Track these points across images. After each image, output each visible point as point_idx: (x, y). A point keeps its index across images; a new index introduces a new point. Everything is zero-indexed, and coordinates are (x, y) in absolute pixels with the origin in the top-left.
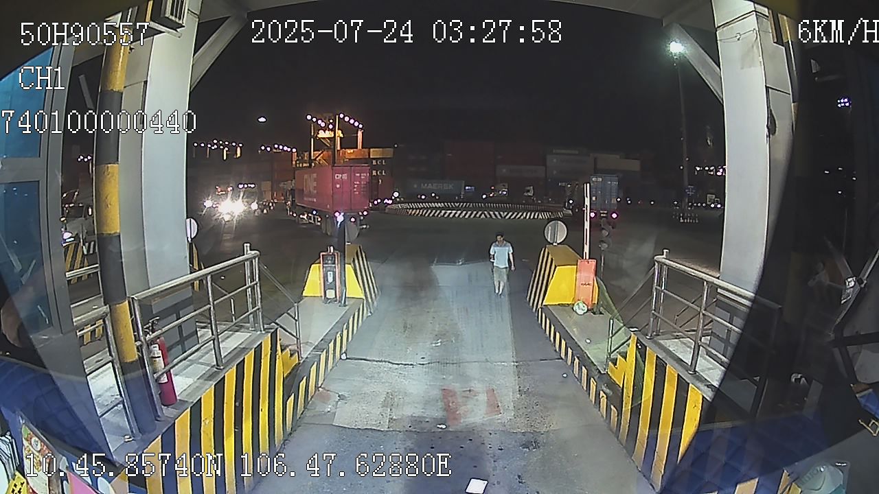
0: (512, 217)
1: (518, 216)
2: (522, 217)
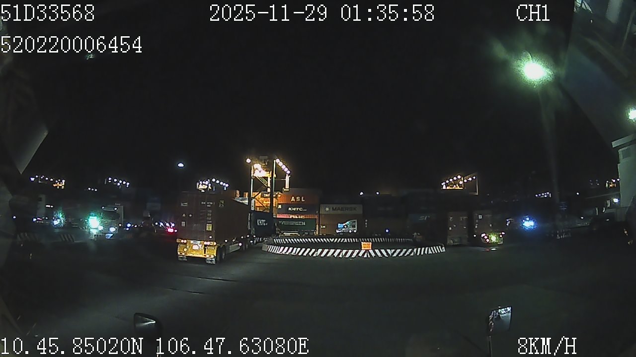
0: (401, 254)
1: (408, 253)
2: (412, 254)
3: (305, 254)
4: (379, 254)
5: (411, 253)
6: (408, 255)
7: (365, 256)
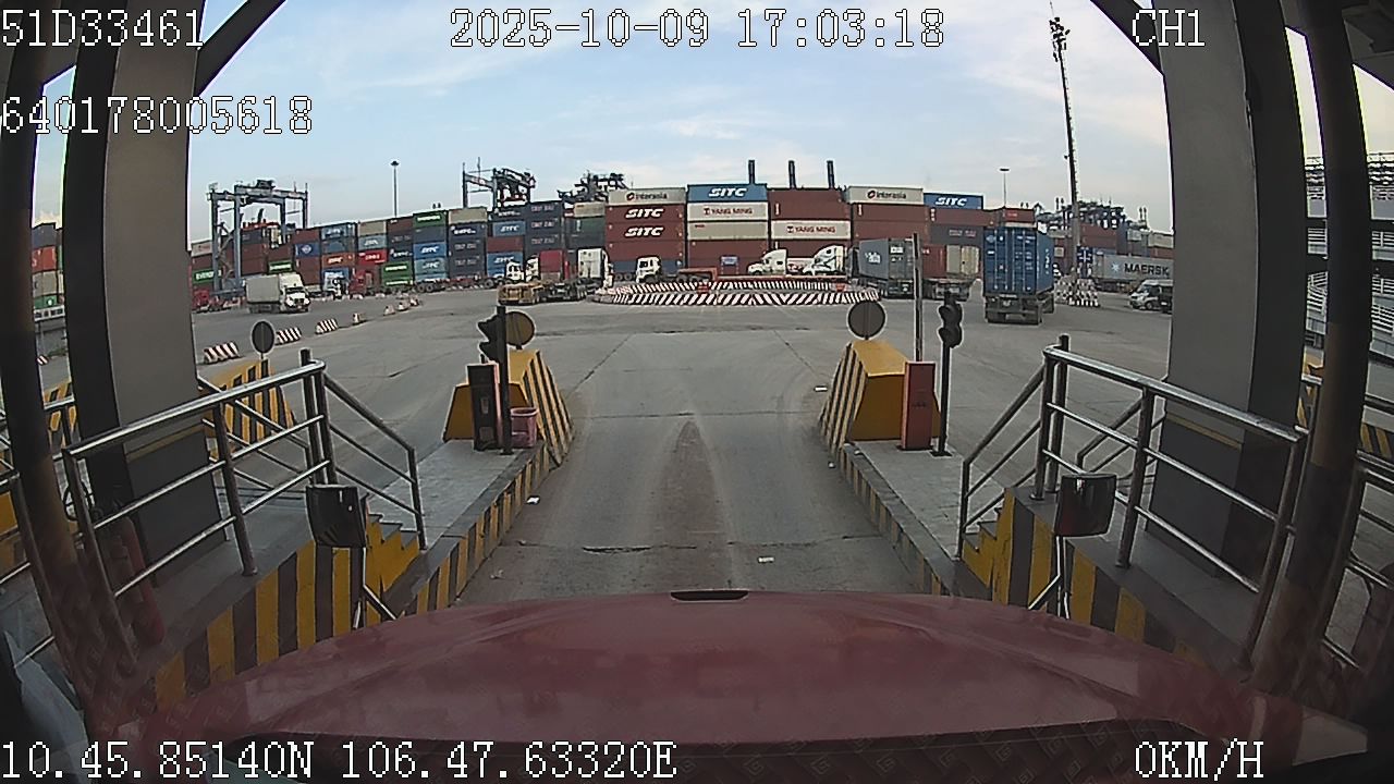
0: (800, 301)
1: (809, 300)
2: (815, 302)
3: (667, 302)
4: (769, 301)
5: (813, 300)
6: (809, 303)
7: (750, 303)
